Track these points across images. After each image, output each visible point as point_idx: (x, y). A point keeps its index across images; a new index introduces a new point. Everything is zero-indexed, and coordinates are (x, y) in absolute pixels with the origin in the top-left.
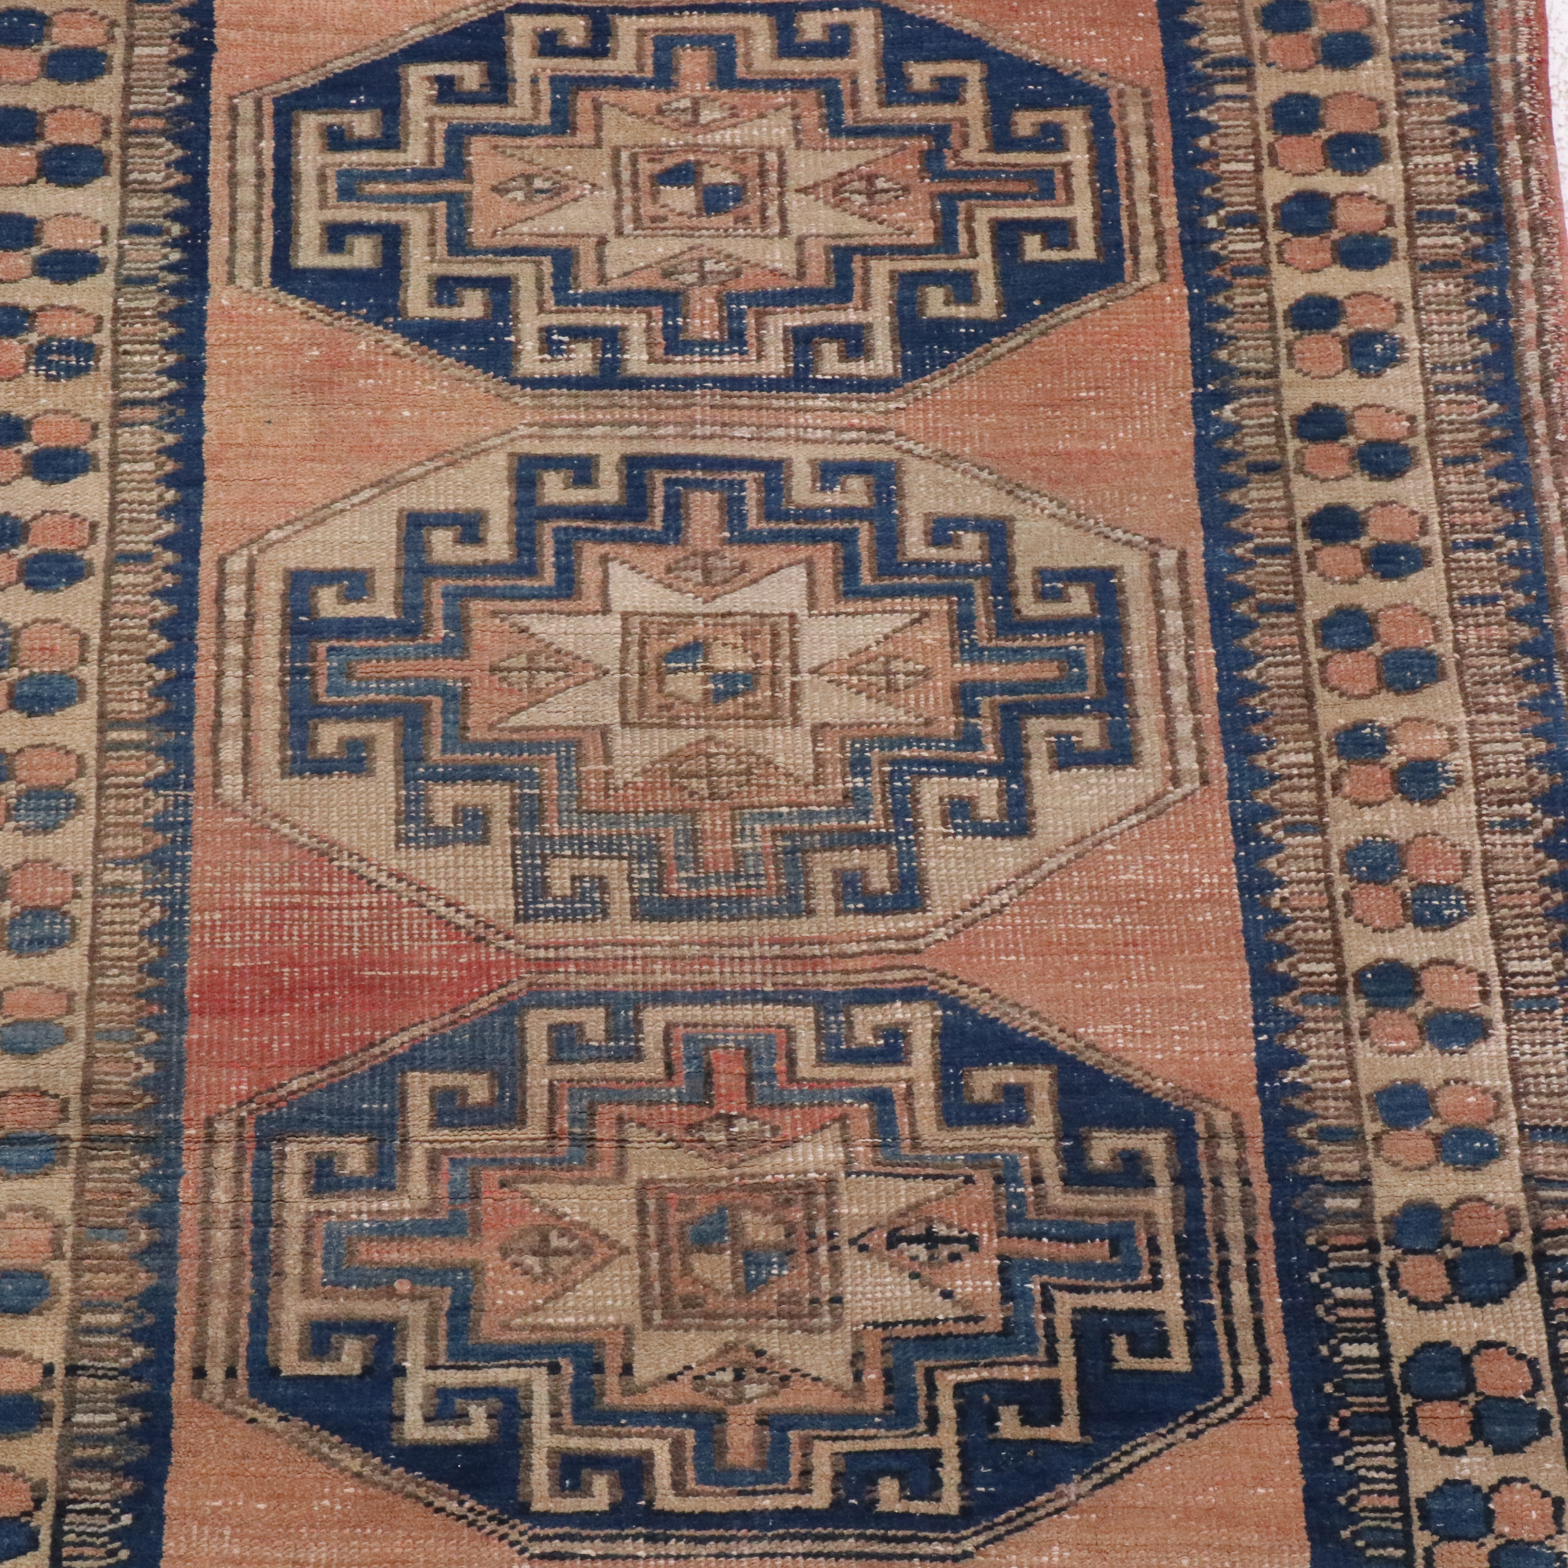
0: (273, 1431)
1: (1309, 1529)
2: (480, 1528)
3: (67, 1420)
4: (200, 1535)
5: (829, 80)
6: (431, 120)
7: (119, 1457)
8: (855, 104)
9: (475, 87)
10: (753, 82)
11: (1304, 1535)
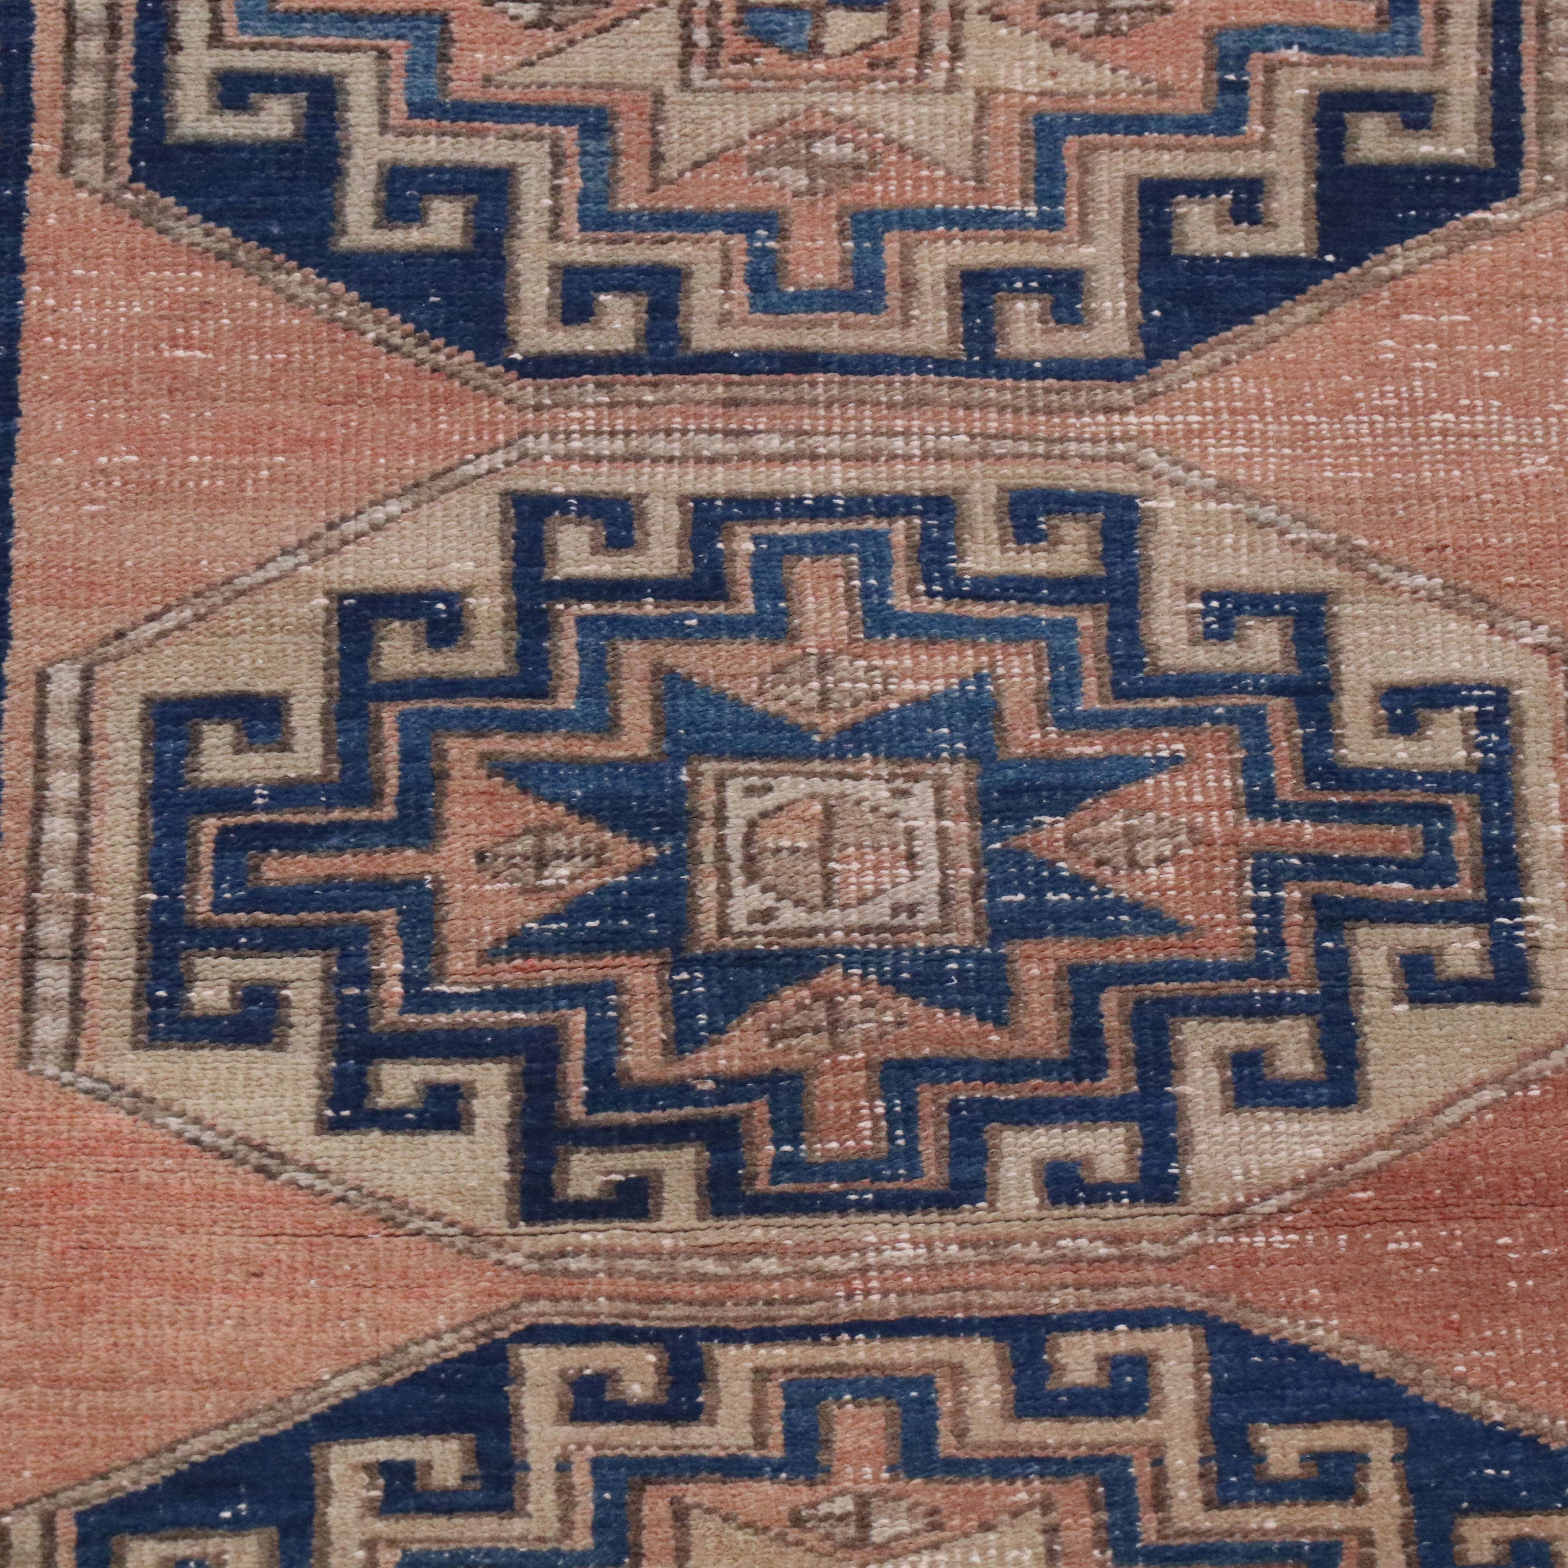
5: (1111, 1458)
6: (370, 1545)
8: (1160, 1503)
9: (453, 1481)
10: (971, 1462)
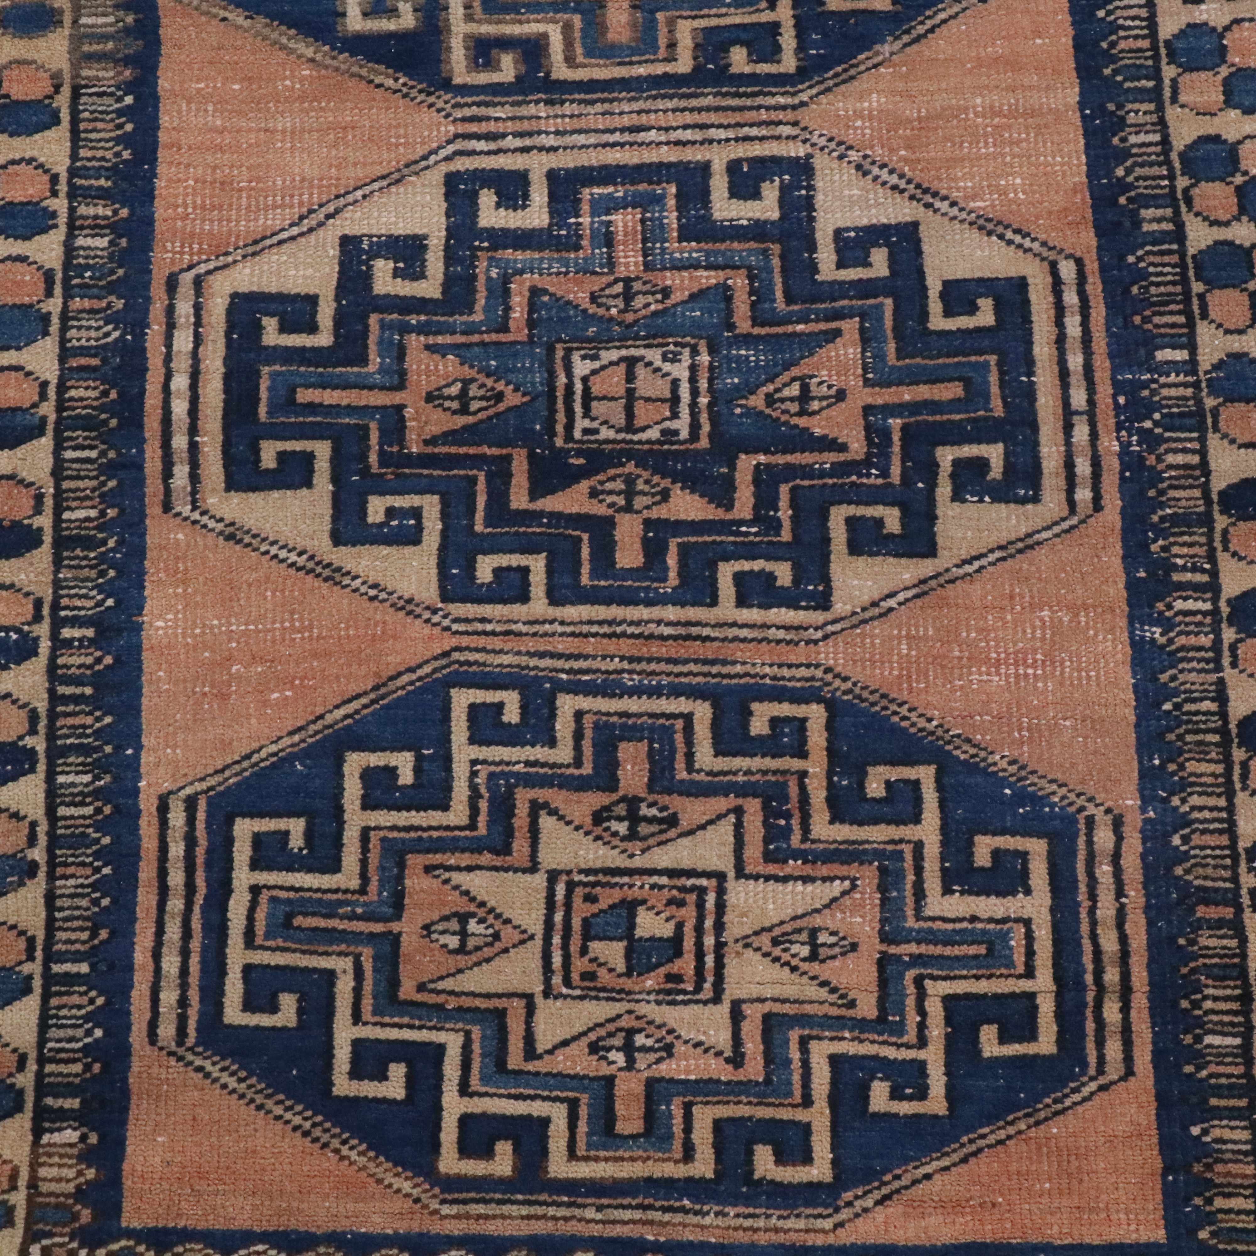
0: (241, 27)
1: (1078, 69)
2: (413, 99)
3: (75, 22)
4: (189, 110)
7: (119, 51)
11: (1074, 74)
